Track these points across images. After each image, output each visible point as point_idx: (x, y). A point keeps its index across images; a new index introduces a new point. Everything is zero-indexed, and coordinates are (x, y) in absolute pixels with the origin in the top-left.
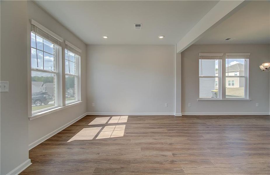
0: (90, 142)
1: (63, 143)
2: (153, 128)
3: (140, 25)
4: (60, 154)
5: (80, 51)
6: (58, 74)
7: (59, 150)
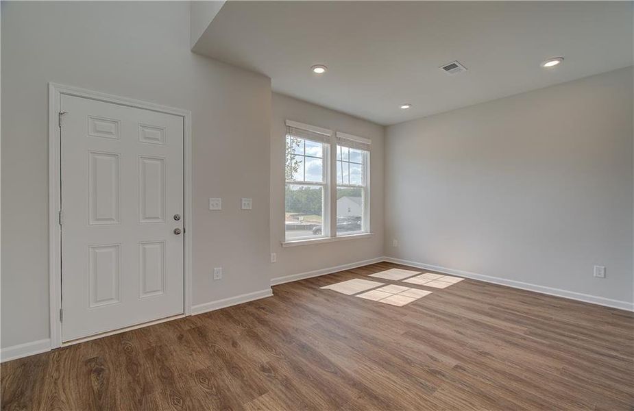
0: (344, 297)
1: (314, 287)
2: (491, 316)
3: (454, 66)
4: (300, 297)
5: (369, 142)
6: (325, 186)
7: (304, 292)
